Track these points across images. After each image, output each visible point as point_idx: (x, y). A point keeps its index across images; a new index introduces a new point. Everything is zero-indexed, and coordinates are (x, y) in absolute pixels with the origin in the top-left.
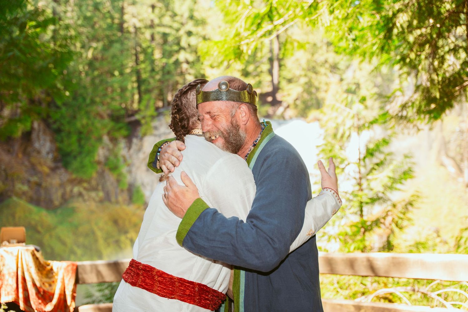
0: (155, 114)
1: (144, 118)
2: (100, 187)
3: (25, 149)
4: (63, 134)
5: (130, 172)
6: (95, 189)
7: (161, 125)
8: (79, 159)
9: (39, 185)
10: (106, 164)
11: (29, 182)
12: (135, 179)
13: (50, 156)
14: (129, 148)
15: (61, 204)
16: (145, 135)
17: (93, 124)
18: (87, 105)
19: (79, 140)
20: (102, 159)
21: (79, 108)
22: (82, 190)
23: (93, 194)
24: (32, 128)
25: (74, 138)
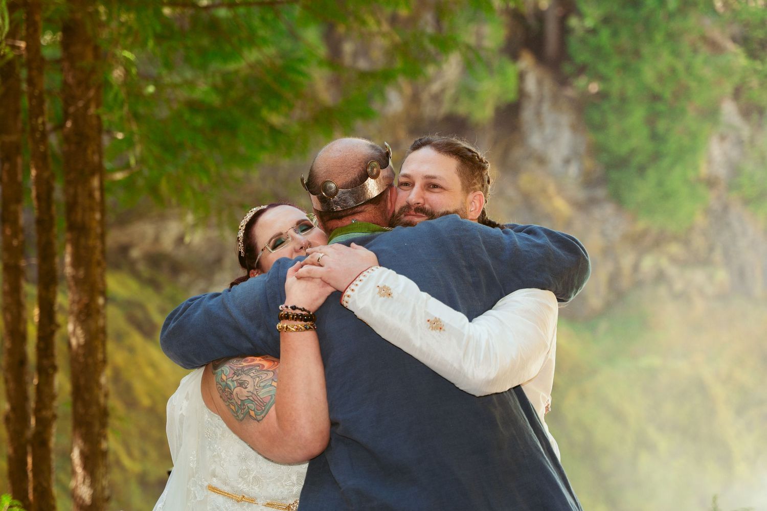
2: (718, 256)
4: (606, 106)
6: (704, 261)
8: (652, 175)
10: (731, 187)
15: (608, 306)
17: (689, 68)
18: (671, 16)
19: (651, 120)
20: (721, 171)
21: (648, 26)
22: (664, 262)
23: (698, 276)
24: (522, 93)
25: (638, 115)
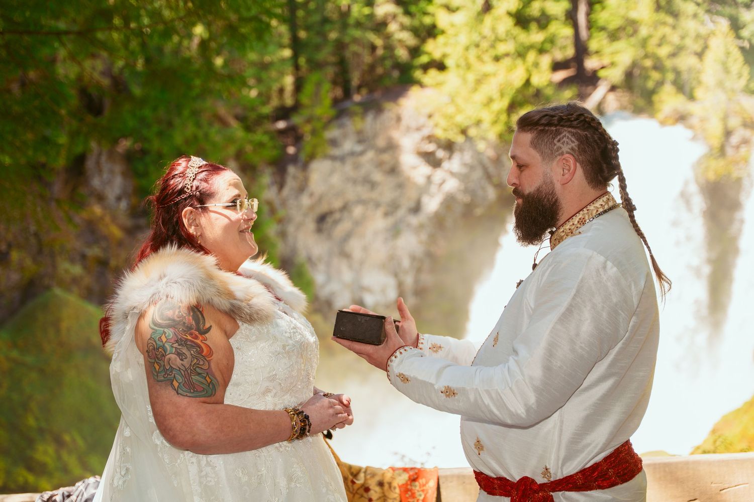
0: (332, 112)
1: (309, 120)
3: (74, 190)
5: (283, 234)
7: (345, 136)
9: (103, 263)
11: (84, 257)
12: (294, 251)
13: (123, 205)
14: (281, 186)
16: (312, 157)
17: (206, 136)
18: (195, 98)
21: (179, 105)
